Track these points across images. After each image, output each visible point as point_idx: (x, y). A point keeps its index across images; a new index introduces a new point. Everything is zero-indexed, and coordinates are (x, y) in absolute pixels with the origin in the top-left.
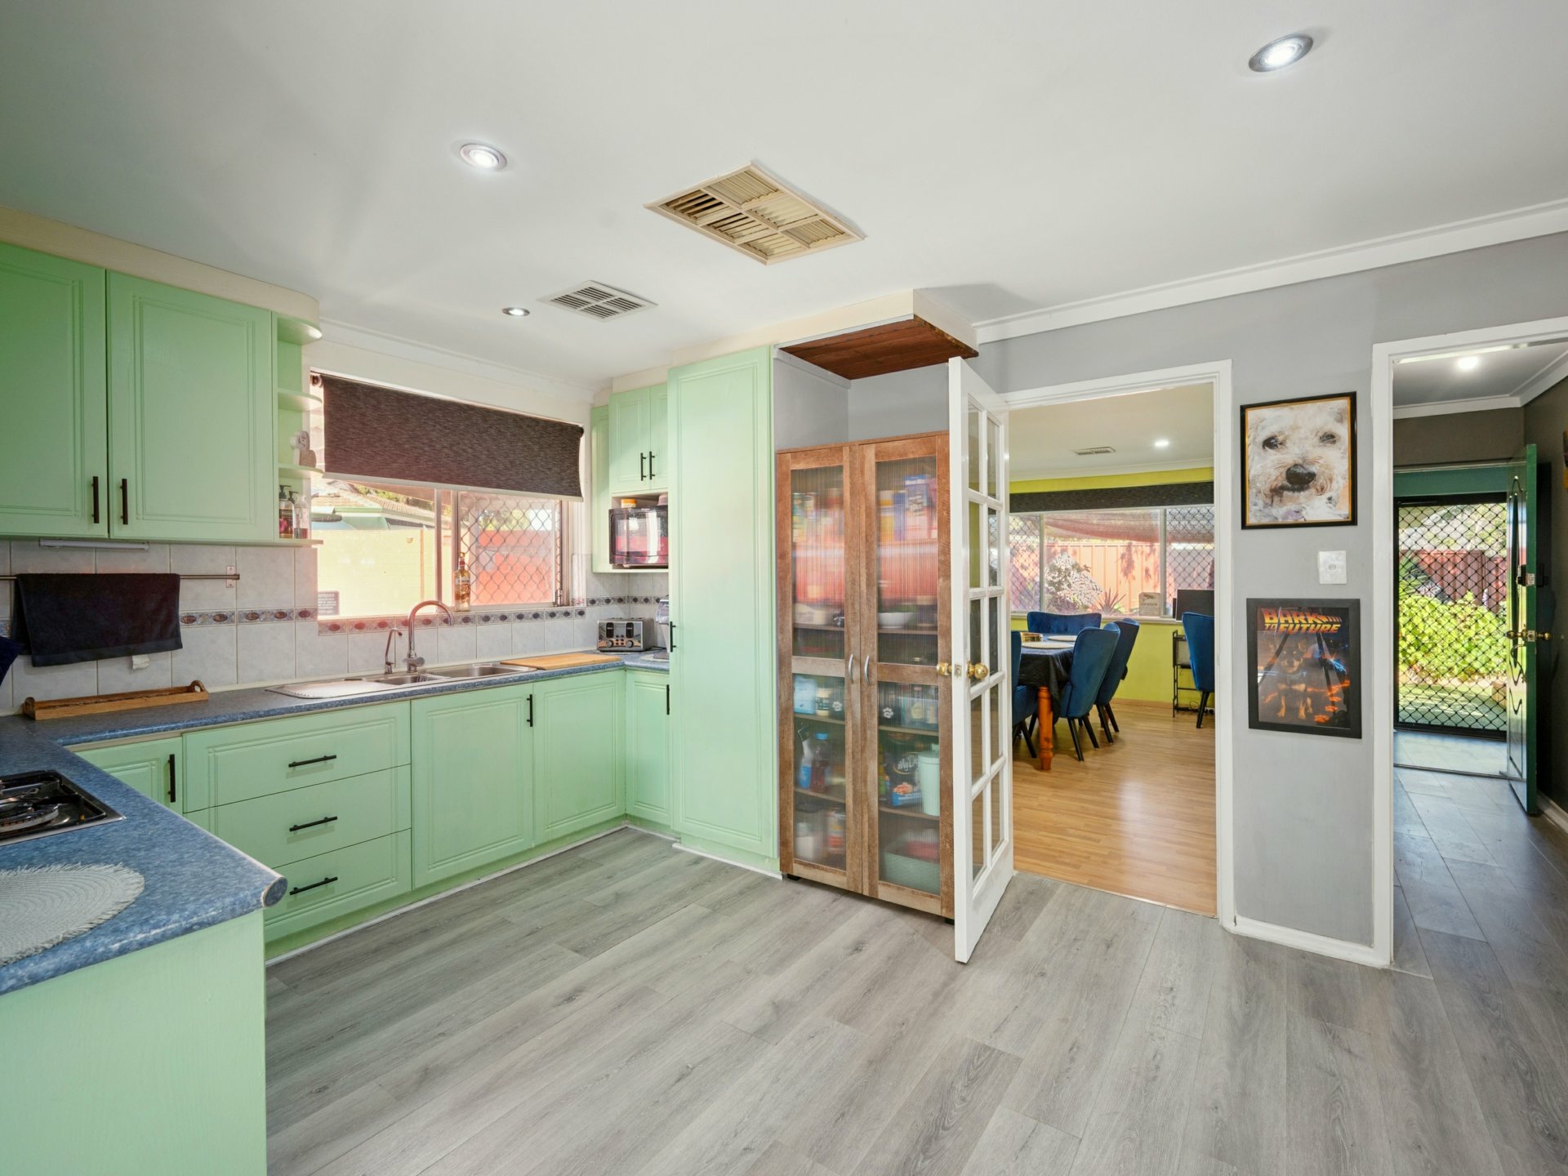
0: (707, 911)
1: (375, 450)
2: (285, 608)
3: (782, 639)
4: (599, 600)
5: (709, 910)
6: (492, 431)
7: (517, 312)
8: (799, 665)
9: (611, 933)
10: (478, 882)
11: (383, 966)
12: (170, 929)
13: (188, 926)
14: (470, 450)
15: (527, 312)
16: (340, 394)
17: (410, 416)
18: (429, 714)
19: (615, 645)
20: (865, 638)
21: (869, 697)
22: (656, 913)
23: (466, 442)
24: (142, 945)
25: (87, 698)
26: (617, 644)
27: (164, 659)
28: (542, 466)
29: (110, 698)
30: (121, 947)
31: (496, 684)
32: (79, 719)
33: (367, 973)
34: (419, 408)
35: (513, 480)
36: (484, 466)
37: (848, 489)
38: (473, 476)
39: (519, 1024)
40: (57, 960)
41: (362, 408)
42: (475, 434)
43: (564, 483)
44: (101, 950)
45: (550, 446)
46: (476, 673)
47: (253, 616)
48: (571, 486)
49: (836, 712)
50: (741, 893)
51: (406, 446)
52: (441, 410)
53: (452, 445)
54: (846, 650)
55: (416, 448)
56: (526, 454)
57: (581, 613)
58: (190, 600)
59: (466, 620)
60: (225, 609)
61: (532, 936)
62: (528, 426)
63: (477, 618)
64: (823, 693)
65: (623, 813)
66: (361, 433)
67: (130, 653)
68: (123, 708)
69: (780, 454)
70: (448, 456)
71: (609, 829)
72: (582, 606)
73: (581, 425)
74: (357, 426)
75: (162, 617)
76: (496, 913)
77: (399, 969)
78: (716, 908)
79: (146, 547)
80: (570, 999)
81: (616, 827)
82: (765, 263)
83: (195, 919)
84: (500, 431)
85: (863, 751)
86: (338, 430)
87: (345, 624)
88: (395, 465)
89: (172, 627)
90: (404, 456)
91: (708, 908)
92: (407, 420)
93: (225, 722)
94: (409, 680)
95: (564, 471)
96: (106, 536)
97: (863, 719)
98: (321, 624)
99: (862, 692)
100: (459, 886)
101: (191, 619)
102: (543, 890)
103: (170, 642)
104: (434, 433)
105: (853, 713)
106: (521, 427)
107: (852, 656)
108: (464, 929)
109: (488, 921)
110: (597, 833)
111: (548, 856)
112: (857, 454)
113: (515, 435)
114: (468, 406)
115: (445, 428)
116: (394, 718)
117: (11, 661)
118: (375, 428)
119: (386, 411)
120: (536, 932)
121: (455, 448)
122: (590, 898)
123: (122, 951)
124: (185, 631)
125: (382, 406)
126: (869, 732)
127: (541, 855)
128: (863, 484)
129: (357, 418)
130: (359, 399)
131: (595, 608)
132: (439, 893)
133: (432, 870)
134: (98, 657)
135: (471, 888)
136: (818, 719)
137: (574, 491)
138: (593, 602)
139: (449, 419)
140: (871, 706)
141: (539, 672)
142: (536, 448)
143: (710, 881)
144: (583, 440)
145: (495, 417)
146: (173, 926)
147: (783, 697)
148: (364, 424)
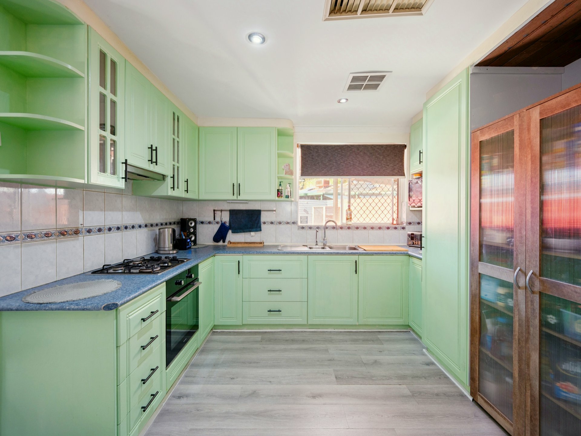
0: (409, 393)
1: (317, 167)
2: (289, 221)
3: (473, 250)
4: (414, 223)
5: (410, 394)
6: (361, 153)
7: (343, 101)
8: (485, 268)
9: (356, 377)
10: (333, 330)
11: (282, 347)
12: (80, 308)
13: (83, 308)
14: (351, 162)
15: (347, 100)
16: (306, 150)
17: (328, 153)
18: (314, 261)
19: (415, 244)
20: (529, 256)
21: (532, 302)
22: (383, 380)
23: (350, 159)
24: (73, 310)
25: (242, 242)
26: (416, 243)
27: (258, 233)
28: (384, 165)
29: (247, 243)
30: (69, 308)
31: (340, 254)
32: (234, 248)
33: (277, 347)
34: (332, 150)
35: (370, 172)
36: (358, 168)
37: (518, 145)
38: (353, 172)
39: (290, 395)
40: (57, 306)
41: (312, 153)
42: (354, 156)
43: (396, 171)
44: (65, 307)
45: (388, 155)
46: (347, 248)
47: (280, 223)
48: (399, 172)
49: (509, 306)
50: (437, 395)
51: (327, 164)
52: (340, 149)
53: (344, 161)
54: (515, 264)
55: (330, 164)
56: (376, 160)
57: (403, 228)
58: (264, 217)
59: (349, 228)
60: (273, 220)
61: (329, 361)
62: (378, 149)
63: (353, 227)
64: (501, 291)
65: (407, 324)
66: (312, 162)
67: (250, 231)
68: (244, 246)
69: (473, 133)
70: (343, 166)
71: (400, 329)
72: (405, 225)
73: (406, 144)
74: (310, 160)
75: (257, 222)
76: (328, 345)
77: (285, 350)
78: (415, 395)
79: (247, 202)
80: (314, 397)
81: (404, 329)
82: (421, 14)
83: (85, 307)
84: (365, 153)
85: (527, 341)
86: (304, 162)
87: (306, 227)
88: (323, 171)
89: (259, 225)
90: (326, 168)
91: (411, 392)
92: (327, 155)
93: (252, 253)
94: (321, 248)
95: (395, 165)
96: (236, 199)
97: (527, 317)
98: (299, 227)
99: (526, 297)
100: (326, 329)
101: (264, 223)
102: (351, 344)
103: (259, 229)
104: (337, 158)
105: (519, 310)
106: (374, 150)
107: (519, 268)
108: (313, 346)
109: (322, 347)
110: (393, 329)
111: (366, 331)
112: (525, 118)
113: (371, 153)
114: (351, 145)
115: (342, 155)
116: (302, 260)
117: (228, 231)
118: (317, 159)
119: (320, 153)
120: (333, 360)
121: (345, 162)
122: (363, 357)
123: (69, 310)
124: (263, 226)
125: (319, 151)
126: (531, 329)
127: (363, 329)
128: (530, 139)
129: (311, 157)
130: (311, 150)
131: (411, 227)
132: (319, 329)
133: (314, 319)
134: (244, 232)
135: (330, 332)
136: (496, 307)
137: (401, 174)
138: (410, 223)
139: (344, 151)
140: (534, 310)
141: (365, 251)
142: (381, 157)
143: (425, 378)
144: (406, 151)
145: (363, 148)
146: (80, 307)
147: (473, 286)
148: (313, 158)
